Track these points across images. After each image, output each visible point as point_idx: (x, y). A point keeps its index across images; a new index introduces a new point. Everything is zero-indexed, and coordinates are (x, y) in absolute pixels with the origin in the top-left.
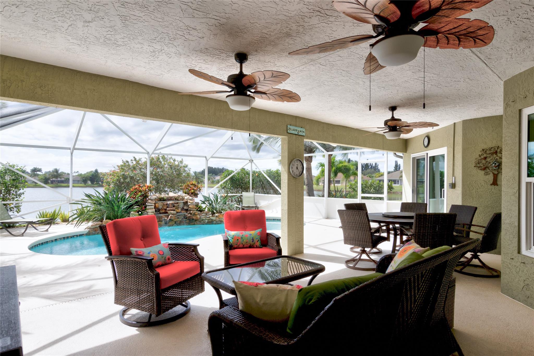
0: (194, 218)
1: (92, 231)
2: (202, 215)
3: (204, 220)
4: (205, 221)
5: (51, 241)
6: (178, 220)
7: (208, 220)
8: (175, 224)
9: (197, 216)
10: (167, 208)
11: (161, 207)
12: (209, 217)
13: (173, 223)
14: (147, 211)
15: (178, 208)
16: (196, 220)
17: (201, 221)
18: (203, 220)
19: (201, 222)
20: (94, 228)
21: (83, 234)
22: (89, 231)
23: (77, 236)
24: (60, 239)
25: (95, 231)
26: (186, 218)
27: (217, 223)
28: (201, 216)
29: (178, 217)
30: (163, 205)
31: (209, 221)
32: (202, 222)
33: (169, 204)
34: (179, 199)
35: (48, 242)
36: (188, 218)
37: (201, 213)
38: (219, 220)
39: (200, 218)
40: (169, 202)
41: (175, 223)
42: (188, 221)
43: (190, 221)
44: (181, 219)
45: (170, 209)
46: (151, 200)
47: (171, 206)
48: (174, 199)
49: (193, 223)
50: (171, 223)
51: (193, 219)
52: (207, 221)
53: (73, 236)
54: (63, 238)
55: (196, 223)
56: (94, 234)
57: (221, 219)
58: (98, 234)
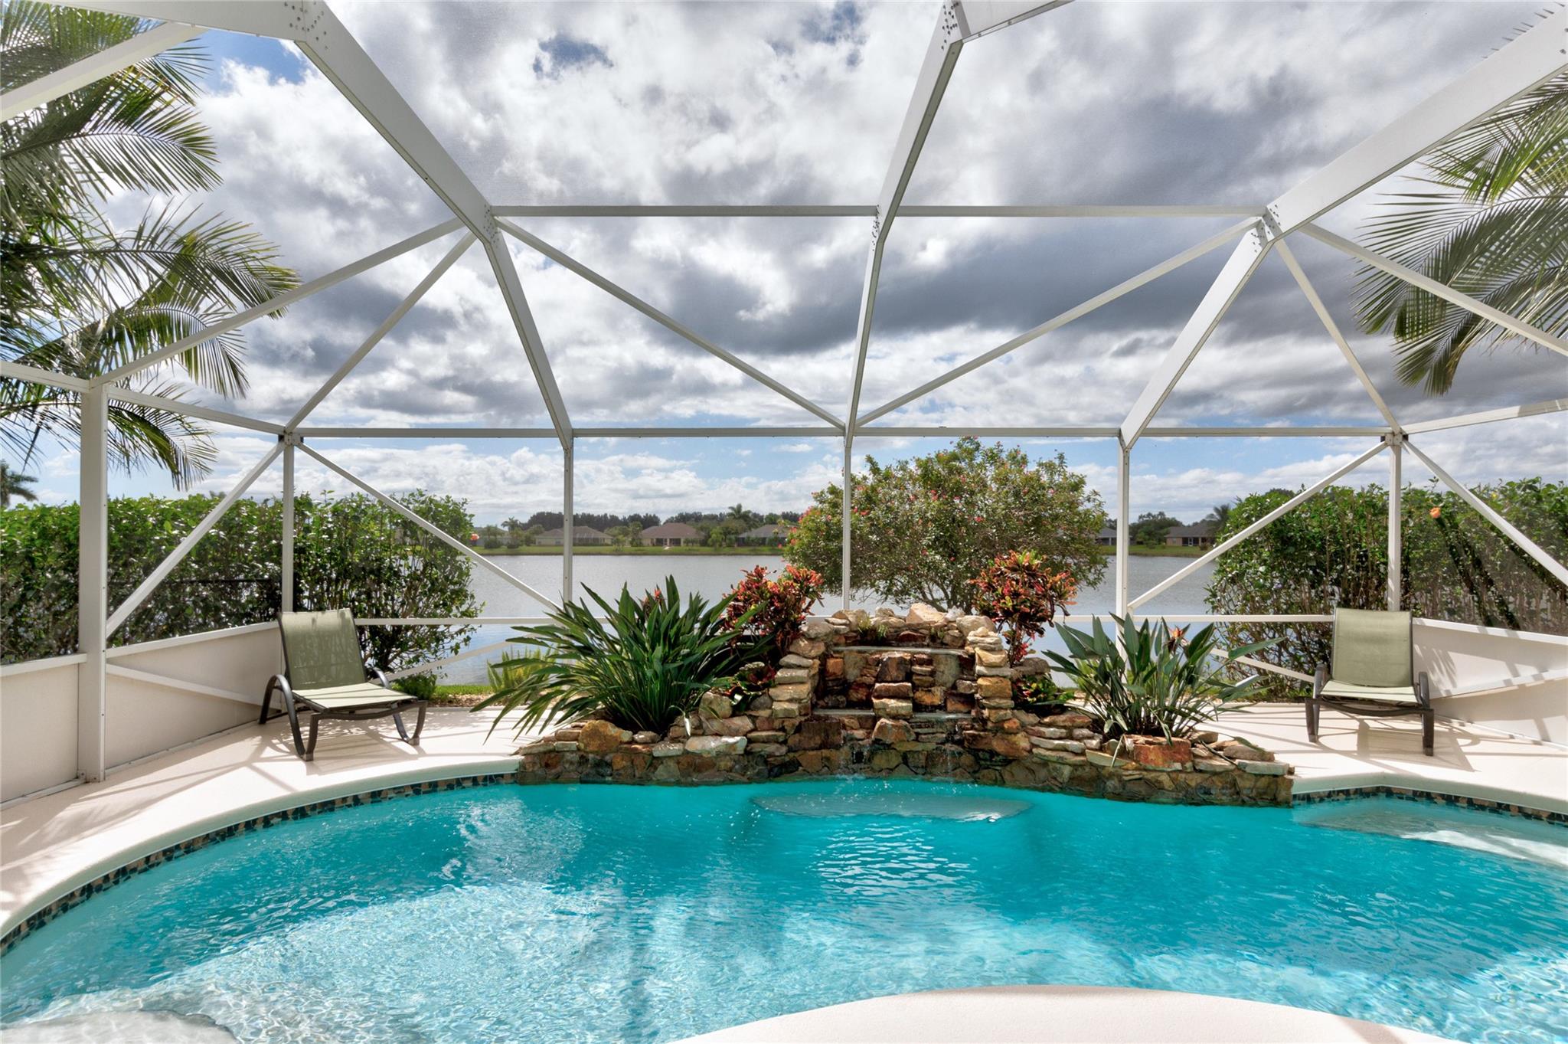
0: (998, 745)
1: (534, 763)
2: (1041, 736)
3: (1051, 766)
4: (1055, 769)
5: (350, 802)
6: (919, 747)
7: (1075, 766)
8: (903, 767)
9: (1013, 738)
10: (877, 681)
11: (856, 672)
12: (1083, 754)
13: (895, 760)
14: (772, 691)
15: (928, 688)
16: (1007, 761)
17: (1034, 767)
18: (1045, 763)
19: (1033, 772)
20: (545, 753)
21: (502, 776)
22: (522, 765)
23: (475, 780)
24: (399, 791)
25: (547, 765)
26: (960, 743)
27: (1127, 793)
28: (1035, 740)
29: (918, 734)
30: (861, 663)
31: (1079, 772)
32: (1042, 773)
33: (885, 665)
34: (948, 639)
35: (333, 802)
36: (966, 744)
37: (1040, 724)
38: (1137, 775)
39: (1030, 751)
40: (898, 653)
41: (905, 758)
42: (967, 759)
43: (977, 759)
44: (931, 746)
45: (888, 689)
46: (811, 639)
47: (894, 673)
48: (924, 637)
49: (991, 774)
50: (880, 761)
51: (993, 753)
52: (1067, 771)
53: (458, 780)
54: (413, 786)
55: (1007, 777)
56: (542, 781)
57: (1155, 771)
58: (557, 779)
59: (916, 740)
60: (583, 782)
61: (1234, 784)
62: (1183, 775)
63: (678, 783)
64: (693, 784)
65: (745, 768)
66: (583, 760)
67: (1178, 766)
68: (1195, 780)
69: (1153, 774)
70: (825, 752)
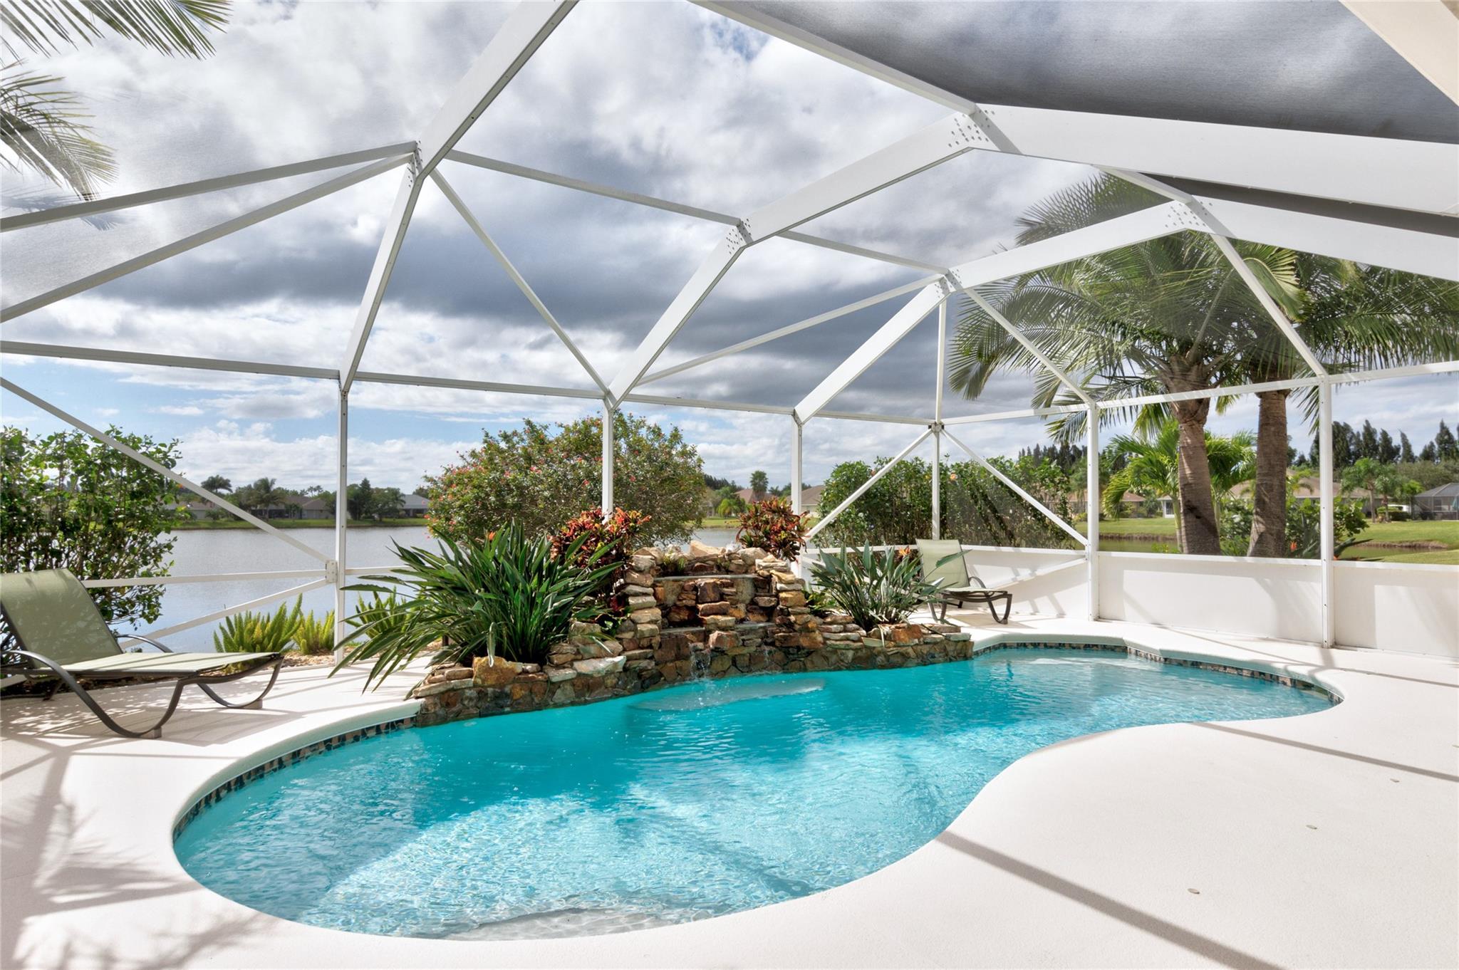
0: (804, 642)
1: (435, 704)
2: (829, 631)
3: (839, 652)
4: (842, 654)
6: (745, 651)
7: (856, 650)
8: (733, 669)
9: (813, 635)
10: (697, 602)
11: (674, 597)
12: (860, 640)
13: (728, 665)
14: (633, 616)
15: (734, 604)
16: (809, 653)
17: (828, 655)
18: (835, 650)
19: (826, 658)
20: (443, 693)
21: (402, 721)
22: (424, 708)
23: (378, 729)
24: (314, 748)
25: (448, 705)
26: (772, 644)
27: (890, 664)
28: (826, 635)
29: (743, 640)
30: (678, 590)
31: (860, 654)
32: (834, 658)
33: (703, 589)
34: (732, 567)
35: (262, 768)
36: (777, 644)
37: (824, 623)
38: (895, 650)
39: (824, 643)
40: (702, 580)
41: (734, 663)
42: (779, 656)
43: (787, 654)
44: (753, 649)
45: (712, 608)
46: (640, 571)
47: (712, 595)
48: (712, 567)
49: (797, 664)
50: (718, 666)
51: (799, 648)
52: (850, 654)
53: (363, 730)
54: (325, 742)
55: (809, 665)
56: (444, 720)
57: (904, 646)
58: (458, 717)
59: (743, 645)
60: (481, 715)
61: (945, 649)
62: (919, 647)
63: (573, 704)
64: (586, 702)
65: (626, 683)
66: (482, 694)
67: (916, 641)
68: (925, 649)
69: (904, 649)
70: (678, 663)
